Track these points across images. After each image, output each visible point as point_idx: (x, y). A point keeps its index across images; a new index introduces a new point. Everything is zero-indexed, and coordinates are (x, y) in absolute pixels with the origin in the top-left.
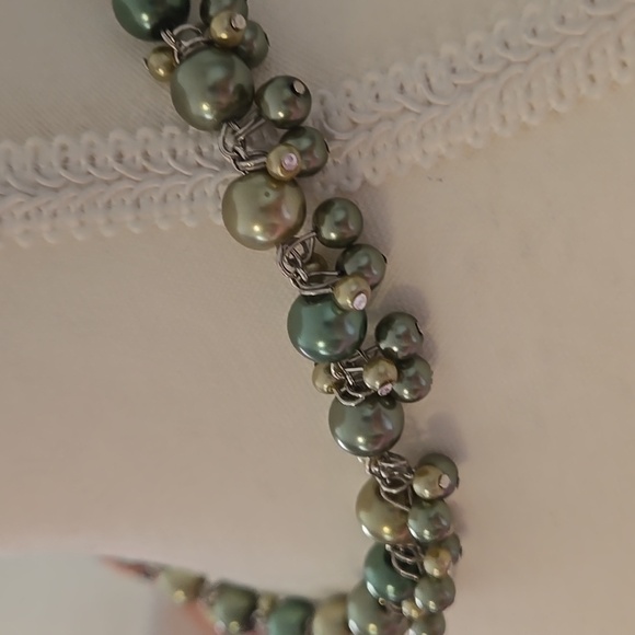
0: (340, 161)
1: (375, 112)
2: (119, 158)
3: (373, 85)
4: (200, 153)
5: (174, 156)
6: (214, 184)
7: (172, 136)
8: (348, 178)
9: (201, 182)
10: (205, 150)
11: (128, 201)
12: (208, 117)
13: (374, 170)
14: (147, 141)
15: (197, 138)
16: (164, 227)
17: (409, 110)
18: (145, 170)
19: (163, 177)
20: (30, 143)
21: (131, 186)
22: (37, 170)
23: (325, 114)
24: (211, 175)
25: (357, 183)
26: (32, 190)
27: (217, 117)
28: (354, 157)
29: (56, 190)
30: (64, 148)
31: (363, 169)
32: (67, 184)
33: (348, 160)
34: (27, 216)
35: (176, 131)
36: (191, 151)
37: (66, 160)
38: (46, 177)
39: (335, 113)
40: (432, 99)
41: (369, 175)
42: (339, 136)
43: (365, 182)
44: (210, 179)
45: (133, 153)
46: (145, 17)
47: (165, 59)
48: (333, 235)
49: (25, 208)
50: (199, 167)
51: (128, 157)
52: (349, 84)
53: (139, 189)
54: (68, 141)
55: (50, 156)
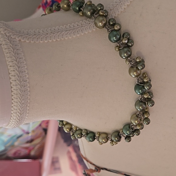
1: (113, 7)
3: (112, 4)
5: (86, 23)
9: (91, 25)
11: (80, 31)
12: (89, 14)
14: (81, 23)
15: (89, 20)
16: (86, 33)
17: (118, 4)
18: (82, 26)
19: (85, 26)
20: (65, 26)
21: (80, 28)
22: (66, 28)
26: (66, 31)
29: (70, 30)
35: (85, 20)
37: (70, 27)
38: (68, 29)
41: (115, 15)
46: (77, 8)
47: (81, 12)
48: (112, 23)
49: (66, 33)
50: (90, 23)
51: (79, 25)
52: (109, 6)
53: (82, 28)
54: (70, 25)
55: (68, 27)
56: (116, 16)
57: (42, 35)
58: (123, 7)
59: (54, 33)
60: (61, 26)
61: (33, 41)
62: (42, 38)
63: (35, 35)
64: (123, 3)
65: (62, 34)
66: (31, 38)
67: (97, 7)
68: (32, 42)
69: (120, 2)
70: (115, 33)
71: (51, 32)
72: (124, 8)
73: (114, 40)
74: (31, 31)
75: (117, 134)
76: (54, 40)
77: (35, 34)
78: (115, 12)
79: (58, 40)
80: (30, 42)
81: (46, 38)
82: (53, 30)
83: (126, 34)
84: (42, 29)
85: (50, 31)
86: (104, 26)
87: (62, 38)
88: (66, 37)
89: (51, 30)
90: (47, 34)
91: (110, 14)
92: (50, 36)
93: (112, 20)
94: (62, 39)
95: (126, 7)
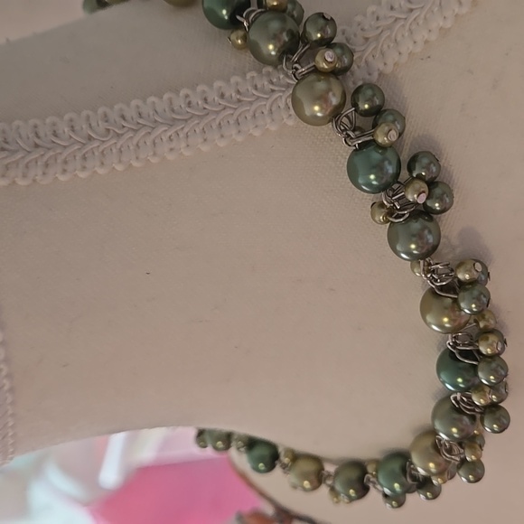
0: (363, 64)
1: (378, 28)
2: (222, 96)
3: (373, 13)
4: (272, 83)
5: (256, 88)
6: (284, 99)
7: (253, 77)
8: (370, 74)
9: (276, 99)
10: (275, 80)
11: (232, 122)
12: (273, 53)
13: (385, 64)
14: (237, 84)
15: (269, 74)
16: (257, 133)
17: (400, 19)
18: (239, 101)
19: (251, 103)
20: (166, 96)
21: (232, 112)
22: (173, 111)
23: (347, 39)
24: (281, 94)
25: (376, 75)
26: (172, 123)
27: (278, 52)
28: (370, 59)
29: (186, 120)
30: (187, 96)
31: (378, 65)
32: (193, 116)
33: (366, 62)
34: (170, 139)
35: (255, 74)
36: (266, 83)
37: (190, 103)
38: (178, 114)
39: (352, 36)
40: (413, 7)
42: (357, 49)
43: (381, 74)
44: (281, 97)
45: (230, 92)
46: (224, 12)
47: (241, 33)
48: (366, 106)
49: (169, 134)
50: (273, 91)
51: (227, 95)
52: (359, 18)
53: (237, 113)
54: (189, 92)
55: (179, 102)
56: (388, 70)
57: (65, 147)
58: (421, 35)
59: (119, 136)
60: (152, 99)
61: (24, 176)
62: (65, 162)
63: (37, 146)
64: (422, 16)
65: (152, 137)
66: (17, 163)
67: (308, 29)
68: (21, 182)
69: (411, 10)
70: (376, 156)
71: (108, 130)
72: (426, 42)
73: (369, 184)
74: (18, 127)
75: (354, 474)
76: (119, 168)
77: (37, 141)
78: (382, 53)
79: (135, 164)
80: (14, 182)
81: (84, 158)
82: (118, 119)
83: (425, 161)
84: (67, 117)
85: (103, 126)
86: (335, 115)
87: (155, 154)
88: (171, 149)
89: (106, 118)
90: (90, 138)
91: (360, 57)
92: (101, 149)
93: (369, 92)
94: (154, 160)
95: (433, 37)
